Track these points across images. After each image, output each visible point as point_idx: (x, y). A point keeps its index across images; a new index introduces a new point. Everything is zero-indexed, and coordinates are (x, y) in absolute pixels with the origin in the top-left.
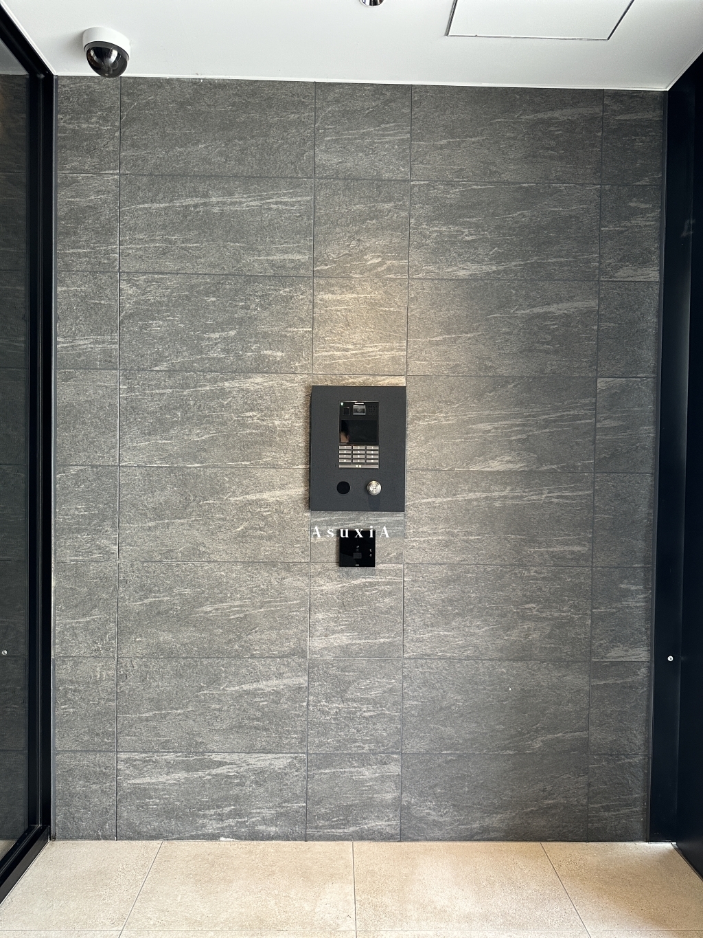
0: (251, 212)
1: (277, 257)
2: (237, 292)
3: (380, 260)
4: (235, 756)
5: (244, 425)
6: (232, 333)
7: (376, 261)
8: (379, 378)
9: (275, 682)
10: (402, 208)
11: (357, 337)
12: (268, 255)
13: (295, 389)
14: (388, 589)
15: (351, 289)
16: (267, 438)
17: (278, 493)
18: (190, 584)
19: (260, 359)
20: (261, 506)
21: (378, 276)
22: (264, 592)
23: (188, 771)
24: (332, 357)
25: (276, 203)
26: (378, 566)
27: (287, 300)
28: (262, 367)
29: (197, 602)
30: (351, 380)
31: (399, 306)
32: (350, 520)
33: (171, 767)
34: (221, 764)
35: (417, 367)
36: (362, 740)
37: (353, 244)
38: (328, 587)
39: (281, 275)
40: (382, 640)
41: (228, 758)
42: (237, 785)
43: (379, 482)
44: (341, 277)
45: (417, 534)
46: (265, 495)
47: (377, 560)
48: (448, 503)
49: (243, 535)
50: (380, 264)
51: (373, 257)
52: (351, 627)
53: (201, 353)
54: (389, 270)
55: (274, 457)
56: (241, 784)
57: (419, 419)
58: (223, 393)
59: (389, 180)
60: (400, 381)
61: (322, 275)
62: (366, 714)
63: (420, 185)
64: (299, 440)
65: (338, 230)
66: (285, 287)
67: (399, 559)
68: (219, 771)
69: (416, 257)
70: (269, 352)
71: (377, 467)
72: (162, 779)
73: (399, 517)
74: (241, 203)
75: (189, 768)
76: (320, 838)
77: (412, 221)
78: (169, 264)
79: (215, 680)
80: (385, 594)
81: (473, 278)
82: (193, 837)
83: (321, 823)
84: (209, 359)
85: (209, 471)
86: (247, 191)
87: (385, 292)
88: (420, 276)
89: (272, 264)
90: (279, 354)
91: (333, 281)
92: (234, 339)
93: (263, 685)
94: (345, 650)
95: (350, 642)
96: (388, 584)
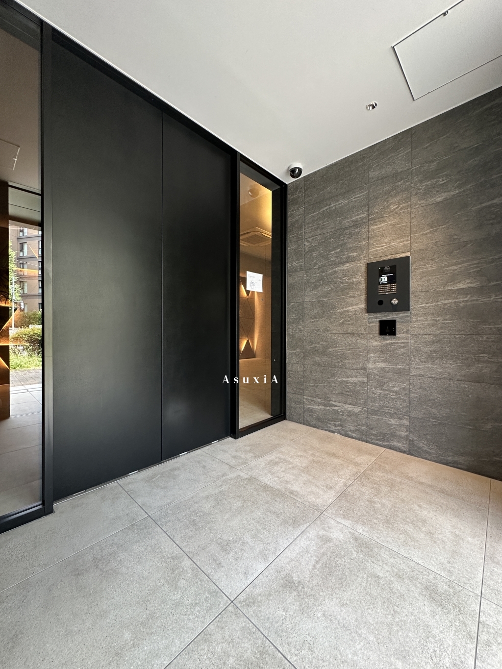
0: (346, 205)
1: (354, 218)
2: (340, 235)
3: (397, 206)
4: (340, 404)
5: (342, 283)
6: (338, 250)
7: (395, 207)
8: (397, 255)
9: (354, 379)
10: (407, 181)
11: (387, 240)
12: (351, 218)
13: (362, 265)
14: (402, 345)
15: (385, 221)
16: (351, 286)
17: (355, 307)
18: (325, 341)
19: (348, 257)
20: (348, 312)
21: (396, 213)
22: (350, 345)
23: (325, 406)
24: (376, 251)
25: (354, 198)
26: (398, 335)
27: (358, 233)
28: (349, 260)
29: (326, 347)
30: (385, 258)
31: (407, 223)
32: (385, 316)
33: (320, 404)
34: (335, 406)
35: (416, 246)
36: (390, 407)
37: (385, 203)
38: (375, 343)
39: (356, 224)
40: (400, 367)
41: (338, 404)
42: (341, 415)
43: (397, 299)
44: (381, 218)
45: (417, 321)
46: (350, 308)
47: (397, 332)
48: (433, 306)
49: (342, 323)
50: (397, 208)
51: (394, 206)
52: (385, 360)
53: (328, 259)
54: (402, 209)
55: (353, 293)
56: (342, 415)
57: (417, 269)
58: (335, 272)
59: (401, 172)
60: (408, 254)
61: (372, 219)
62: (392, 397)
63: (416, 169)
64: (363, 286)
65: (378, 200)
66: (357, 228)
67: (407, 332)
68: (336, 408)
69: (414, 199)
70: (352, 254)
71: (396, 292)
72: (317, 407)
73: (408, 314)
74: (342, 203)
75: (325, 405)
76: (372, 443)
77: (412, 185)
78: (319, 232)
79: (333, 375)
80: (401, 347)
81: (446, 199)
82: (326, 430)
83: (373, 437)
84: (331, 261)
85: (331, 301)
86: (344, 198)
87: (400, 218)
88: (417, 207)
89: (353, 221)
90: (355, 254)
91: (376, 221)
92: (339, 252)
93: (350, 379)
94: (383, 369)
95: (385, 366)
96: (403, 343)
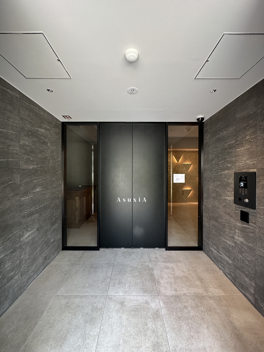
0: (226, 135)
1: (230, 143)
2: (224, 153)
4: (223, 254)
5: (224, 181)
6: (223, 161)
8: (250, 170)
9: (229, 242)
10: (255, 120)
11: (245, 159)
12: (228, 143)
13: (232, 172)
14: (252, 231)
15: (243, 146)
16: (228, 185)
17: (230, 198)
18: (217, 214)
19: (227, 166)
20: (227, 200)
21: (249, 142)
22: (227, 220)
23: (217, 252)
24: (239, 165)
25: (229, 131)
26: (250, 224)
27: (231, 152)
28: (228, 168)
29: (218, 218)
30: (243, 171)
31: (255, 148)
32: (243, 208)
33: (215, 249)
37: (244, 134)
38: (239, 224)
39: (231, 147)
40: (250, 245)
42: (224, 261)
43: (246, 199)
44: (241, 144)
45: (259, 217)
46: (228, 198)
47: (250, 222)
49: (224, 206)
50: (250, 138)
51: (248, 137)
52: (243, 237)
53: (219, 166)
54: (252, 139)
55: (229, 189)
57: (260, 182)
58: (221, 174)
59: (252, 114)
60: (255, 170)
61: (237, 145)
62: (247, 263)
63: (259, 112)
64: (233, 186)
65: (241, 132)
66: (231, 149)
67: (255, 223)
71: (247, 195)
73: (255, 211)
74: (224, 133)
79: (220, 235)
85: (220, 191)
86: (225, 130)
87: (251, 145)
88: (260, 138)
89: (229, 145)
90: (230, 165)
91: (239, 146)
92: (223, 163)
93: (227, 241)
94: (242, 243)
95: (243, 241)
96: (252, 230)
